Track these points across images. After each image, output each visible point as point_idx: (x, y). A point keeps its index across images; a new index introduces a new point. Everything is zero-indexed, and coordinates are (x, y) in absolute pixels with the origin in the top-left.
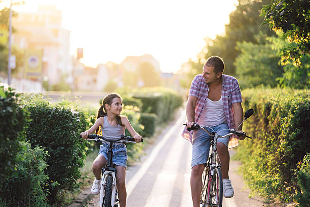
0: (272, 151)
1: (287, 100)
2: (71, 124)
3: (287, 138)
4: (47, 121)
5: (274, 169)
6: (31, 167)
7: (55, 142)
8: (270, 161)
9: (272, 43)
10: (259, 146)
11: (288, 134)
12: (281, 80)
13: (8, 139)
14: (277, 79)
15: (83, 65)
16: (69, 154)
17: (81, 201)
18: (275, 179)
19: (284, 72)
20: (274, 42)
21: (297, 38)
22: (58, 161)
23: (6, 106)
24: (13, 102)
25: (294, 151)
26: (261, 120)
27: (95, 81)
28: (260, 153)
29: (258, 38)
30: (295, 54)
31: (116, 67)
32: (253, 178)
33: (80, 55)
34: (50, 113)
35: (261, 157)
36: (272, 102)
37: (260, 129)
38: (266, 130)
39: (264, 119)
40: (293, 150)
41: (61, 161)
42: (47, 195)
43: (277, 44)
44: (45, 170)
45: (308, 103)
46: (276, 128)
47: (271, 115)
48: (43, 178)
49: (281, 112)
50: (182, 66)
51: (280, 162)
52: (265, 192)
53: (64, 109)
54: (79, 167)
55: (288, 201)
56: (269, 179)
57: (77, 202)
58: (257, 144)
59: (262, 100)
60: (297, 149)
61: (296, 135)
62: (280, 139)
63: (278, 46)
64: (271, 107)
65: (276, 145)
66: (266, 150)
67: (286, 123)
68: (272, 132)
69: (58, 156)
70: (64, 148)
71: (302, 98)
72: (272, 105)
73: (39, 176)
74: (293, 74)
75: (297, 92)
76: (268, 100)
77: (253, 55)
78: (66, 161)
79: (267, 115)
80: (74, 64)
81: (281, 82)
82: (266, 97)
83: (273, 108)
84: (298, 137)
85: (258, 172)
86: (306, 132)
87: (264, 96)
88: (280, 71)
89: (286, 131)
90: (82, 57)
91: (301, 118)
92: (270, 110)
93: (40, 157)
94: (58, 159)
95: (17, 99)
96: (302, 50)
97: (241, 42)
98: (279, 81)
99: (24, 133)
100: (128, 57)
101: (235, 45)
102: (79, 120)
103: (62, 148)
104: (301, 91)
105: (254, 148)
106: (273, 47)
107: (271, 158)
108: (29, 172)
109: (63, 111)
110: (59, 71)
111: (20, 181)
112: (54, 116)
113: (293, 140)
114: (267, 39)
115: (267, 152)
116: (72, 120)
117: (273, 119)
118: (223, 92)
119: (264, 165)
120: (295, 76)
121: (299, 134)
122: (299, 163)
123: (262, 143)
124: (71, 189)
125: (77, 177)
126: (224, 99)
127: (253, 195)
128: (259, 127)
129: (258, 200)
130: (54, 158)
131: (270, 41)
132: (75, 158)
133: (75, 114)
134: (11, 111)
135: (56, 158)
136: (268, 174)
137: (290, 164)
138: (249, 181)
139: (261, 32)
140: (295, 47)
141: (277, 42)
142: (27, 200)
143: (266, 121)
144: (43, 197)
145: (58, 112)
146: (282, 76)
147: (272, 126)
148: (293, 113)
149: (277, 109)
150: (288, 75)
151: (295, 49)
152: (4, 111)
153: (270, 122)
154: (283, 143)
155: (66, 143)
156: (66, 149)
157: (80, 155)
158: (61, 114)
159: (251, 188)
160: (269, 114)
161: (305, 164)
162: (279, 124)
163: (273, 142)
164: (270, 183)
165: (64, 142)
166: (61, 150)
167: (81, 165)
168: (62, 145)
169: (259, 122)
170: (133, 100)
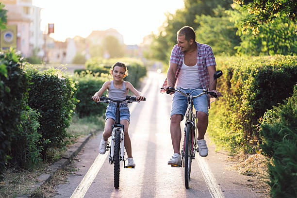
0: (235, 110)
1: (247, 65)
2: (59, 89)
3: (248, 98)
4: (38, 86)
5: (237, 125)
6: (26, 127)
7: (45, 105)
8: (233, 119)
9: (230, 16)
10: (222, 106)
11: (249, 95)
12: (239, 48)
13: (16, 99)
14: (235, 48)
15: (54, 40)
16: (58, 115)
17: (68, 157)
18: (238, 134)
19: (241, 41)
20: (232, 15)
21: (256, 10)
22: (48, 122)
23: (14, 71)
24: (19, 67)
25: (255, 110)
26: (224, 84)
27: (65, 54)
28: (224, 113)
29: (216, 11)
30: (254, 24)
31: (83, 41)
32: (218, 135)
33: (51, 30)
34: (39, 79)
35: (224, 116)
36: (234, 67)
37: (223, 91)
38: (229, 92)
39: (227, 82)
40: (254, 108)
41: (51, 122)
42: (41, 151)
43: (234, 16)
44: (38, 129)
45: (266, 67)
46: (238, 90)
47: (233, 78)
48: (36, 136)
49: (242, 75)
50: (144, 39)
51: (243, 120)
52: (229, 146)
53: (52, 76)
54: (66, 127)
55: (251, 151)
56: (233, 135)
57: (65, 158)
58: (220, 105)
59: (224, 66)
60: (257, 107)
61: (257, 95)
62: (242, 99)
63: (236, 18)
64: (233, 71)
65: (238, 105)
66: (229, 110)
67: (248, 85)
68: (234, 94)
69: (48, 117)
70: (53, 110)
71: (260, 63)
72: (234, 70)
73: (34, 135)
74: (249, 43)
75: (255, 58)
76: (230, 66)
77: (212, 27)
78: (55, 121)
79: (229, 79)
80: (45, 39)
81: (239, 50)
82: (228, 64)
83: (235, 72)
84: (258, 97)
85: (222, 129)
86: (265, 92)
87: (226, 62)
88: (237, 40)
89: (247, 92)
90: (53, 32)
91: (260, 80)
92: (232, 74)
93: (33, 118)
94: (48, 120)
95: (21, 65)
96: (260, 20)
97: (200, 15)
98: (237, 50)
99: (27, 95)
100: (94, 32)
101: (195, 18)
102: (65, 85)
103: (52, 110)
104: (258, 58)
105: (217, 109)
106: (231, 19)
107: (234, 116)
108: (24, 131)
109: (51, 78)
110: (31, 45)
111: (16, 139)
112: (44, 82)
113: (253, 100)
114: (226, 12)
115: (230, 111)
116: (59, 85)
117: (235, 83)
118: (198, 58)
119: (227, 123)
120: (251, 44)
121: (259, 95)
122: (260, 119)
123: (225, 104)
124: (59, 146)
125: (64, 136)
126: (200, 65)
127: (219, 149)
128: (222, 90)
129: (224, 154)
130: (44, 119)
131: (228, 14)
132: (62, 119)
133: (62, 80)
134: (18, 75)
135: (46, 119)
136: (232, 131)
137: (251, 121)
138: (215, 137)
139: (219, 6)
140: (254, 18)
141: (234, 14)
142: (23, 155)
143: (229, 84)
144: (37, 153)
145: (47, 78)
146: (240, 45)
147: (234, 89)
148: (253, 76)
149: (239, 73)
150: (245, 44)
151: (254, 19)
152: (13, 75)
153: (232, 85)
154: (245, 102)
155: (55, 106)
156: (55, 112)
157: (67, 116)
158: (49, 80)
159: (216, 143)
160: (231, 78)
161: (266, 119)
162: (241, 86)
163: (236, 102)
164: (234, 138)
165: (53, 105)
166: (50, 112)
167: (67, 126)
168: (52, 108)
169: (222, 86)
170: (105, 69)
